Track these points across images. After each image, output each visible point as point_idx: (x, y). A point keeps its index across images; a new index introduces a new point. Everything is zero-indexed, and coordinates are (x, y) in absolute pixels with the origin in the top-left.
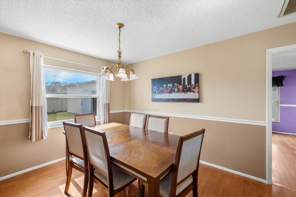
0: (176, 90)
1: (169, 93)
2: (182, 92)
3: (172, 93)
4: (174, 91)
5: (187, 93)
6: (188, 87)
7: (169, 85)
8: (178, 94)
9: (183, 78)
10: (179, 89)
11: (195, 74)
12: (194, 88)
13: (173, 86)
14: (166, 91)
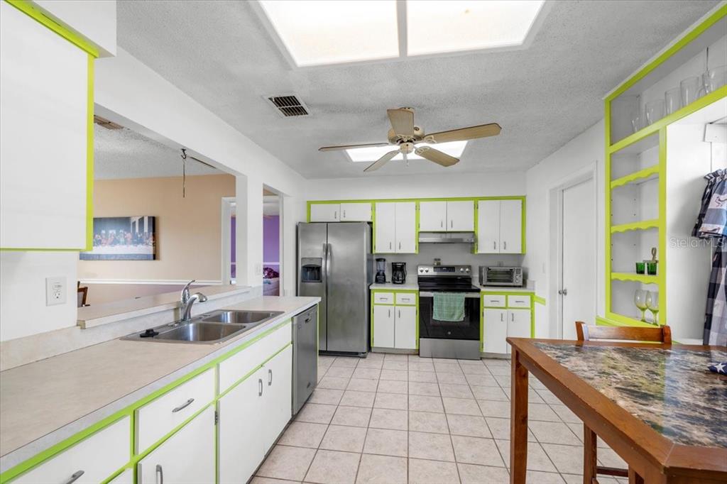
0: (122, 240)
1: (111, 244)
2: (130, 244)
3: (115, 244)
4: (119, 242)
5: (138, 246)
6: (139, 236)
7: (111, 232)
8: (125, 246)
9: (132, 221)
10: (126, 239)
11: (149, 218)
12: (147, 239)
13: (118, 233)
14: (105, 242)
